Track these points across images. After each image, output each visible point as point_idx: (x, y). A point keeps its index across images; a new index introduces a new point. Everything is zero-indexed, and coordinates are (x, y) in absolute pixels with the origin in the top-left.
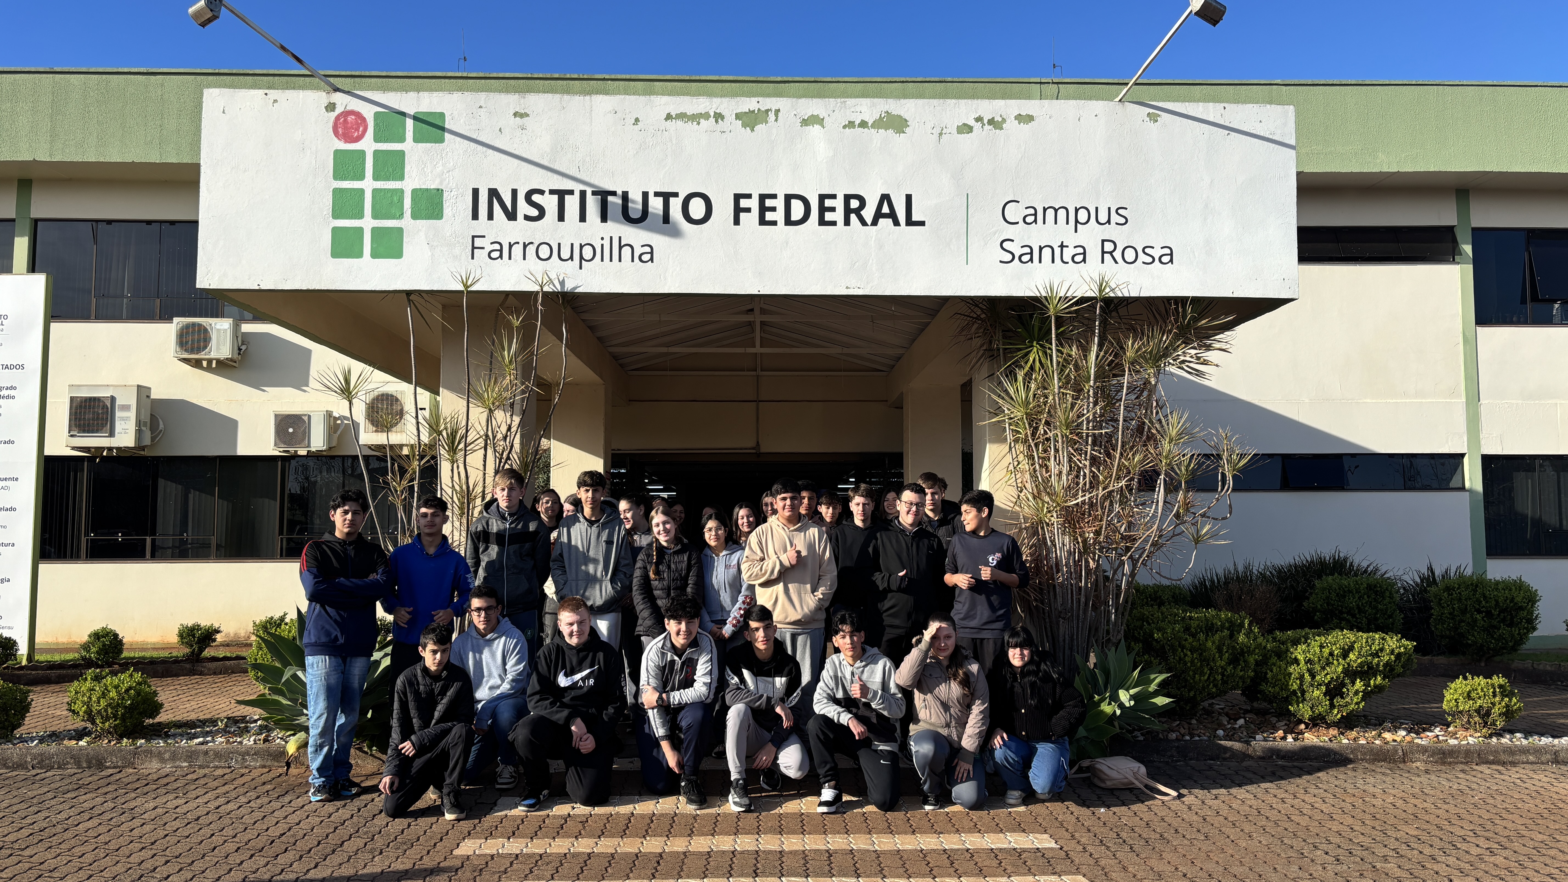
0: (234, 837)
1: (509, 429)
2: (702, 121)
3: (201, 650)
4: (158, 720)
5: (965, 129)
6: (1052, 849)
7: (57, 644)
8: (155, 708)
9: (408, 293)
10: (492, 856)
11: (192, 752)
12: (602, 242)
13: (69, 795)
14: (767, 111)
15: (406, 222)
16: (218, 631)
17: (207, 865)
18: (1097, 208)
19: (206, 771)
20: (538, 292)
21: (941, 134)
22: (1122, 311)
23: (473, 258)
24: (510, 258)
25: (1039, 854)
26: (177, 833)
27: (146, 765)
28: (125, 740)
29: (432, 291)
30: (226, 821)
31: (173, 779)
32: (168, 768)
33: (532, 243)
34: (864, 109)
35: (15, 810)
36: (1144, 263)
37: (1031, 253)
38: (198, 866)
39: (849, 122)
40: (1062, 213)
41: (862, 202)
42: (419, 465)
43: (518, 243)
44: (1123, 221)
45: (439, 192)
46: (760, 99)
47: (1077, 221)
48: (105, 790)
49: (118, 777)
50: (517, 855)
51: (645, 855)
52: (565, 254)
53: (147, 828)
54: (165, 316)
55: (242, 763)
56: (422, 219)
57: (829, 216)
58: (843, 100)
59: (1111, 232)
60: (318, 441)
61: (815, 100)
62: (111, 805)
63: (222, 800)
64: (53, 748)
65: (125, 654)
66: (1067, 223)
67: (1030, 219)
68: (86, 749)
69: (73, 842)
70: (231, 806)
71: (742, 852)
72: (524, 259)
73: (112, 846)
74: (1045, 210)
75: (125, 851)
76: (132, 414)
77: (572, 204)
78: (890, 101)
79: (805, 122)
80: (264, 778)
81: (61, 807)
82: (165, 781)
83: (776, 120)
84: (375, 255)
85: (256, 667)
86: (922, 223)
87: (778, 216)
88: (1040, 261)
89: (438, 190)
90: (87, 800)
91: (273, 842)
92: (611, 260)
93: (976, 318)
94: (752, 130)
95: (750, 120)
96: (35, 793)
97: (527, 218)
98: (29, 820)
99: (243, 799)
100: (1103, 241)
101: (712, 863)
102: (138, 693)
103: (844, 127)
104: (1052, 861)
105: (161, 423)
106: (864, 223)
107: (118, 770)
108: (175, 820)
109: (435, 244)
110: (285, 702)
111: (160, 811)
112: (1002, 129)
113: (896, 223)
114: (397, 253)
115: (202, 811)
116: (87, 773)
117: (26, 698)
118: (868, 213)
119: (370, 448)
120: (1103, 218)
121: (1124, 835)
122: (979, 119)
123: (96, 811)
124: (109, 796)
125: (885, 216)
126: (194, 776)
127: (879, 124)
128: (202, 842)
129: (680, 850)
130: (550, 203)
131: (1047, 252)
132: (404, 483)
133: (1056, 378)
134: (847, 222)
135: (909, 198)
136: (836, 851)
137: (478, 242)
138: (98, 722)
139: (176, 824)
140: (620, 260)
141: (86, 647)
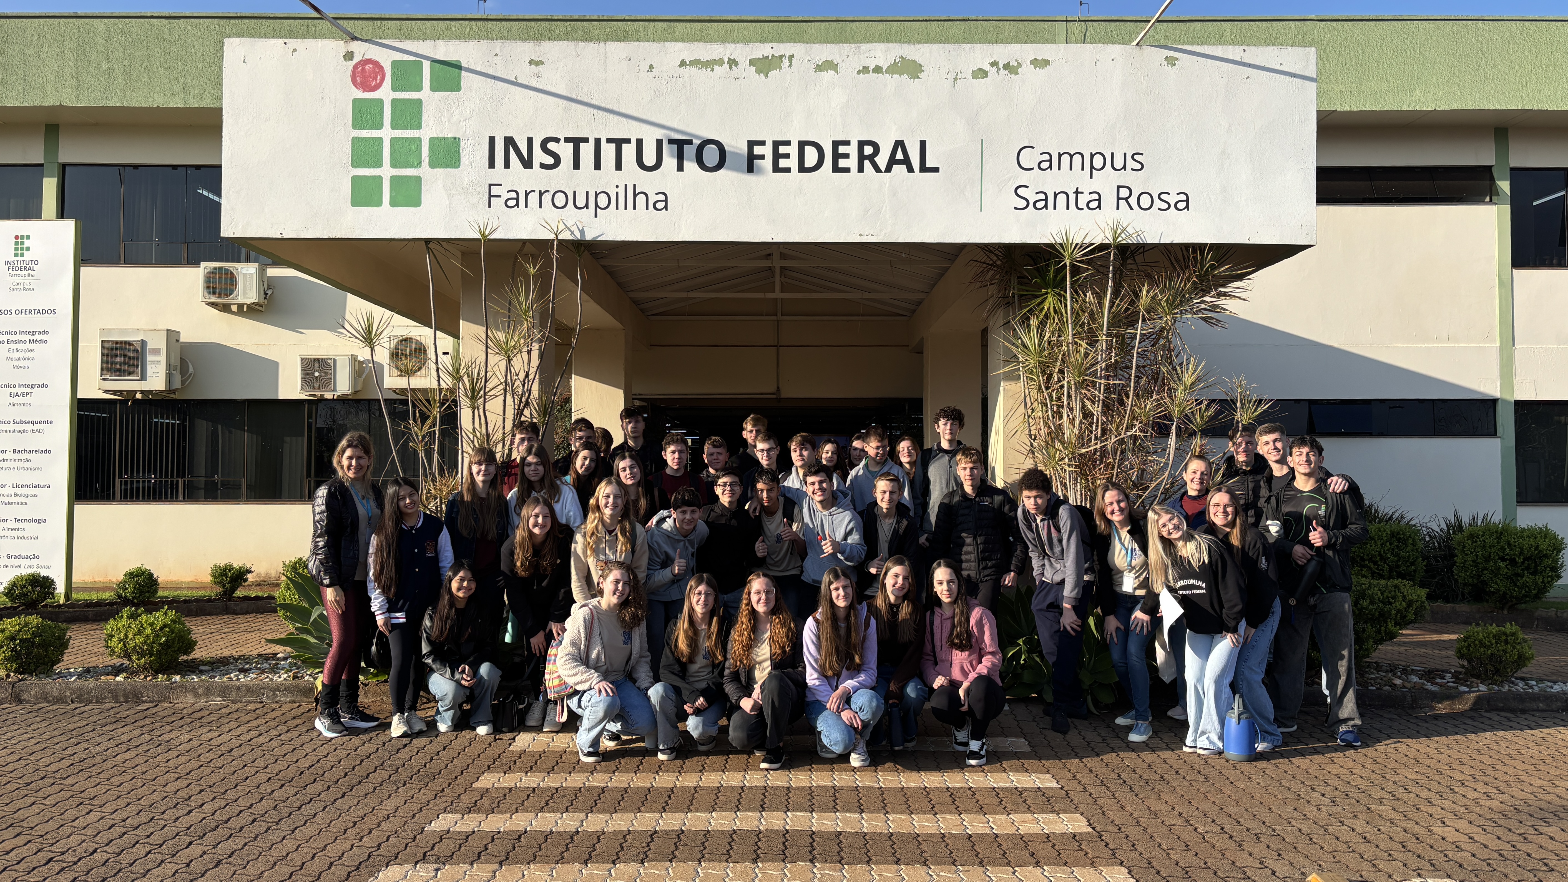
0: (266, 768)
1: (527, 376)
2: (716, 67)
3: (233, 590)
4: (192, 656)
5: (981, 73)
6: (1053, 788)
7: (94, 583)
8: (189, 646)
9: (427, 241)
10: (510, 790)
11: (225, 687)
12: (617, 190)
13: (107, 728)
14: (781, 57)
15: (425, 171)
16: (249, 571)
17: (240, 794)
18: (1112, 154)
19: (239, 705)
20: (553, 240)
21: (955, 79)
22: (1139, 258)
23: (490, 206)
24: (526, 206)
25: (1040, 793)
26: (211, 764)
27: (182, 699)
28: (160, 676)
29: (451, 239)
30: (258, 752)
31: (208, 712)
32: (202, 703)
33: (548, 191)
34: (879, 54)
35: (56, 741)
36: (1159, 209)
37: (1046, 200)
38: (232, 794)
39: (864, 67)
40: (1077, 159)
41: (877, 150)
42: (440, 412)
43: (534, 191)
44: (1139, 166)
45: (456, 140)
46: (774, 45)
47: (1092, 167)
48: (141, 723)
49: (154, 710)
50: (534, 789)
51: (657, 789)
52: (581, 202)
53: (182, 759)
54: (193, 261)
55: (273, 699)
56: (440, 167)
57: (842, 163)
58: (857, 45)
59: (1127, 178)
60: (343, 386)
61: (829, 45)
62: (147, 737)
63: (253, 733)
64: (91, 683)
65: (160, 593)
66: (1083, 169)
67: (1045, 165)
68: (123, 684)
69: (111, 772)
70: (262, 739)
71: (751, 788)
72: (540, 207)
73: (149, 776)
74: (1060, 155)
75: (161, 780)
76: (162, 358)
77: (588, 150)
78: (905, 46)
79: (819, 68)
80: (293, 713)
81: (99, 739)
82: (200, 714)
83: (790, 66)
84: (394, 203)
85: (285, 607)
86: (936, 170)
87: (792, 163)
88: (1055, 208)
89: (455, 138)
90: (126, 733)
91: (302, 773)
92: (626, 208)
93: (991, 265)
94: (766, 76)
95: (764, 66)
96: (75, 725)
97: (543, 166)
98: (69, 752)
99: (274, 733)
100: (1119, 187)
101: (721, 798)
102: (172, 631)
103: (859, 72)
104: (1052, 800)
105: (191, 366)
106: (877, 169)
107: (154, 704)
108: (209, 751)
109: (453, 192)
110: (312, 640)
111: (194, 743)
112: (1017, 73)
113: (910, 169)
114: (415, 202)
115: (235, 743)
116: (125, 707)
117: (65, 634)
118: (882, 160)
119: (395, 392)
120: (1119, 164)
121: (1125, 776)
122: (994, 64)
123: (134, 743)
124: (145, 729)
125: (899, 162)
126: (227, 711)
127: (895, 69)
128: (235, 772)
129: (691, 785)
130: (565, 151)
131: (1062, 198)
132: (426, 428)
133: (1070, 326)
134: (861, 169)
135: (923, 144)
136: (842, 788)
137: (495, 191)
138: (134, 658)
139: (210, 756)
140: (635, 208)
141: (122, 585)
